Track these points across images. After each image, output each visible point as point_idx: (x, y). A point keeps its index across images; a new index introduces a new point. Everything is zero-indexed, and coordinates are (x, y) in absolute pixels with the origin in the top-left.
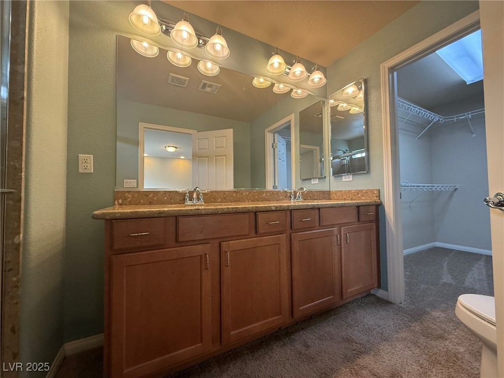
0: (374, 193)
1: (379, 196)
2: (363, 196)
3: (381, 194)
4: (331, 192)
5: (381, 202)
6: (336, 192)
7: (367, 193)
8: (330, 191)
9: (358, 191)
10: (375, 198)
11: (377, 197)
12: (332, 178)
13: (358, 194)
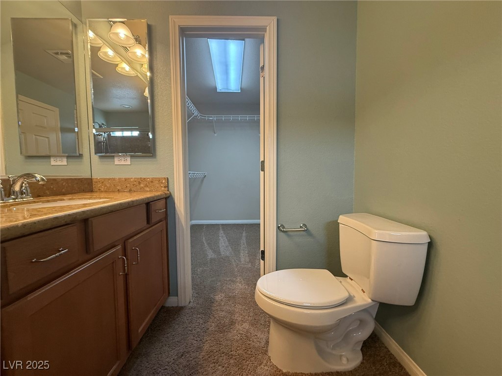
0: (162, 183)
1: (168, 187)
2: (146, 186)
3: (170, 184)
4: (94, 181)
5: (170, 193)
6: (103, 181)
7: (152, 182)
8: (91, 179)
9: (139, 180)
10: (163, 188)
11: (165, 187)
12: (95, 158)
13: (139, 183)
